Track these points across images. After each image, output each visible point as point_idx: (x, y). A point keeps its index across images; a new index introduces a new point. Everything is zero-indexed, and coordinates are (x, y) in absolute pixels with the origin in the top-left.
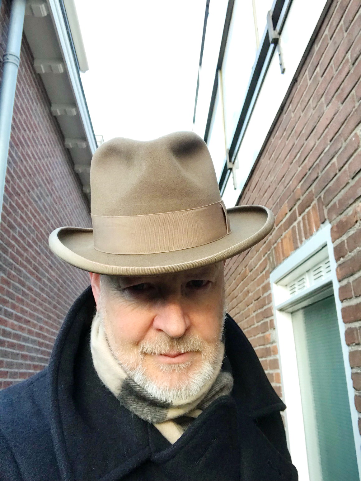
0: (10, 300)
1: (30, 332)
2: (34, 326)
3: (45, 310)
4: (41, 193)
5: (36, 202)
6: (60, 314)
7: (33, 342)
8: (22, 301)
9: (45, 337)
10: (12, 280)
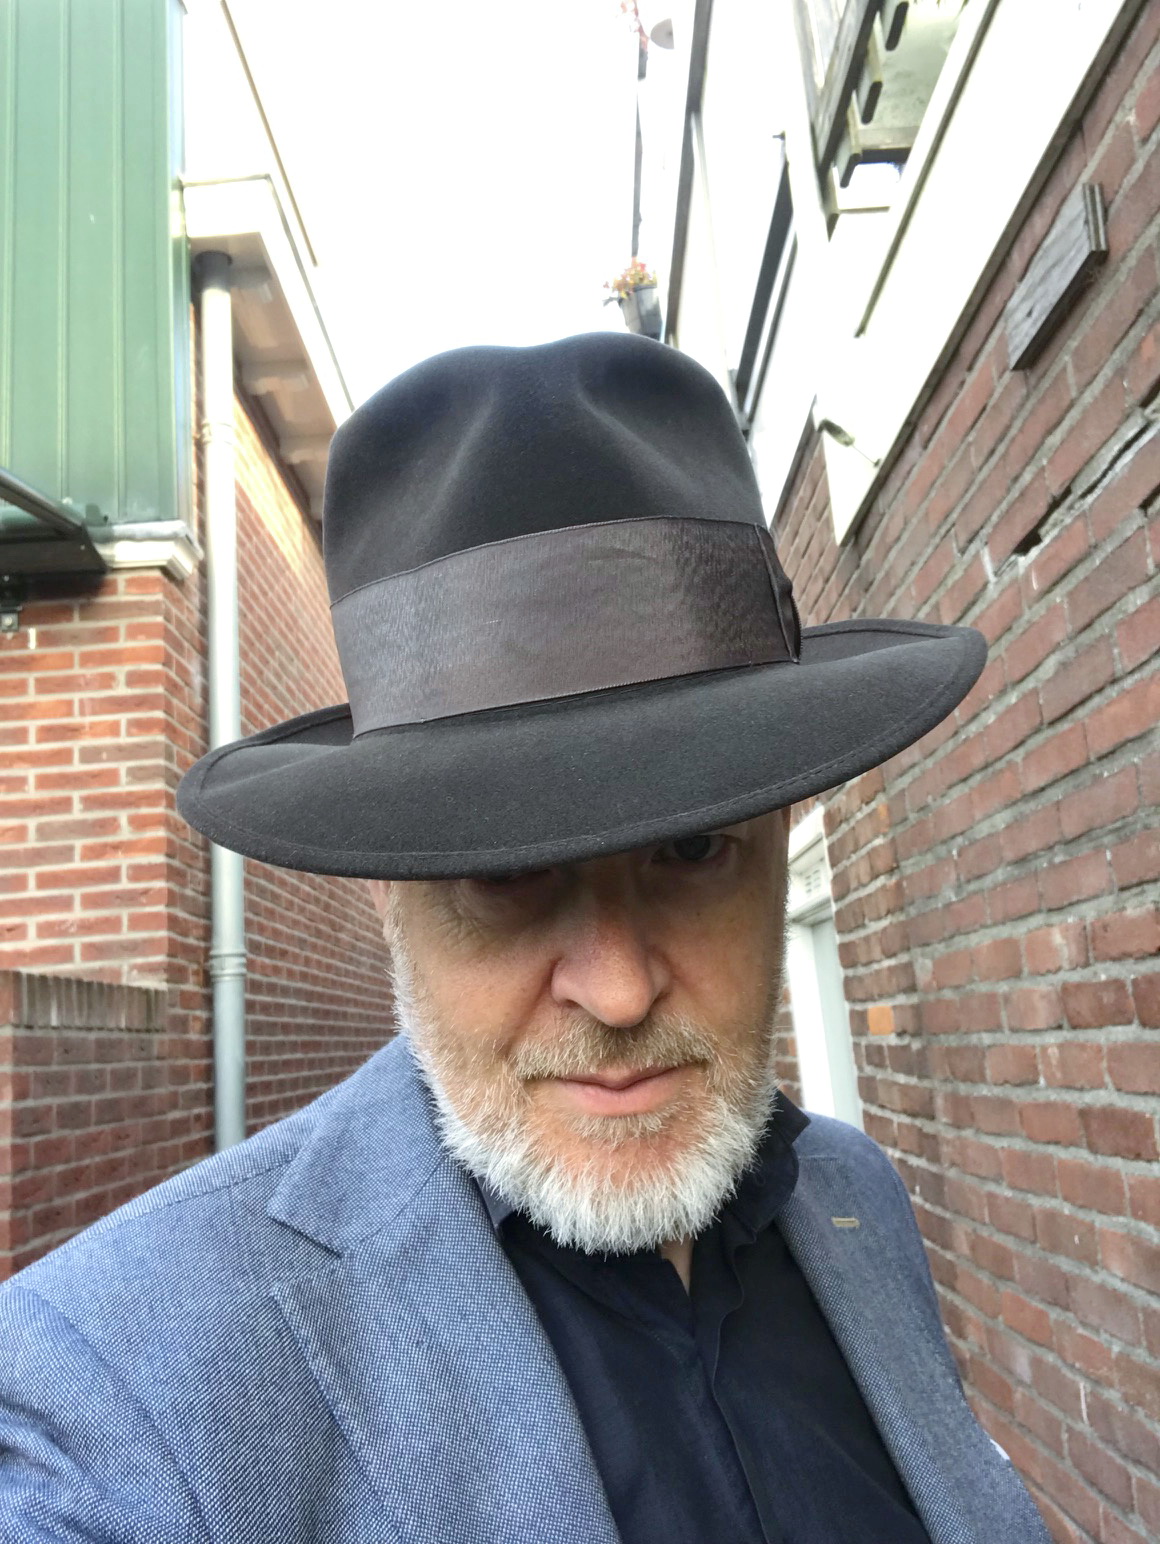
0: (256, 919)
1: (291, 974)
2: (296, 958)
3: (310, 920)
4: (281, 665)
5: (274, 688)
6: (338, 920)
7: (298, 993)
8: (271, 914)
9: (315, 980)
10: (256, 876)
